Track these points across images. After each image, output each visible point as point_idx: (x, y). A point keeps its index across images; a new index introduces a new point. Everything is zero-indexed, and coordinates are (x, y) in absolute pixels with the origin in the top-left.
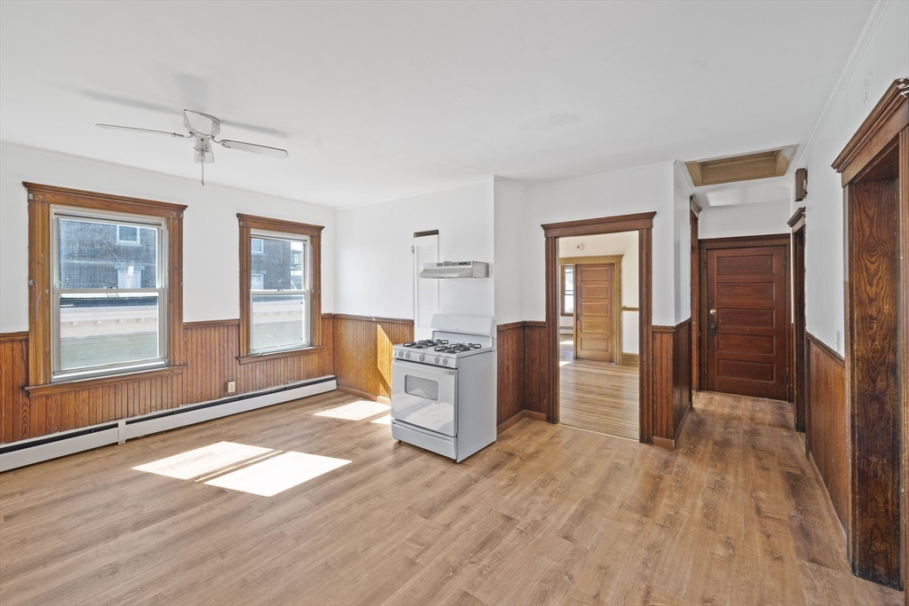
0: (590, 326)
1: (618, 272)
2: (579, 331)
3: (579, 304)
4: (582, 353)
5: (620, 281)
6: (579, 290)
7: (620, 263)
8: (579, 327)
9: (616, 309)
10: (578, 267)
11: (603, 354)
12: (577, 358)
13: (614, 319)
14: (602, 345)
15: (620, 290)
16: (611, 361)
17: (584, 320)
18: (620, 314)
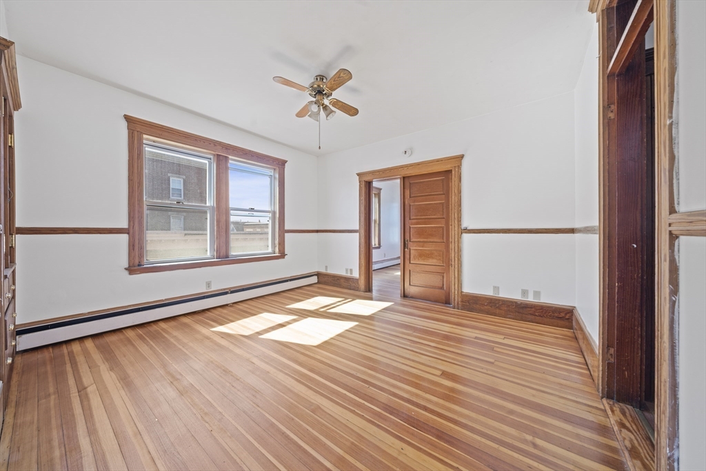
0: (422, 255)
1: (457, 179)
2: (407, 262)
3: (407, 228)
4: (412, 290)
5: (460, 192)
6: (407, 207)
7: (459, 167)
8: (407, 256)
9: (454, 231)
10: (406, 180)
11: (437, 291)
12: (405, 296)
13: (452, 246)
14: (435, 280)
15: (460, 205)
16: (447, 302)
17: (413, 248)
18: (460, 238)
